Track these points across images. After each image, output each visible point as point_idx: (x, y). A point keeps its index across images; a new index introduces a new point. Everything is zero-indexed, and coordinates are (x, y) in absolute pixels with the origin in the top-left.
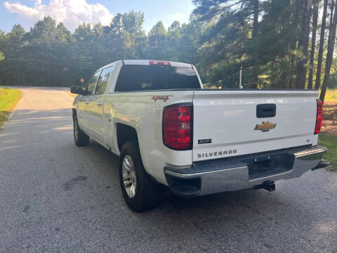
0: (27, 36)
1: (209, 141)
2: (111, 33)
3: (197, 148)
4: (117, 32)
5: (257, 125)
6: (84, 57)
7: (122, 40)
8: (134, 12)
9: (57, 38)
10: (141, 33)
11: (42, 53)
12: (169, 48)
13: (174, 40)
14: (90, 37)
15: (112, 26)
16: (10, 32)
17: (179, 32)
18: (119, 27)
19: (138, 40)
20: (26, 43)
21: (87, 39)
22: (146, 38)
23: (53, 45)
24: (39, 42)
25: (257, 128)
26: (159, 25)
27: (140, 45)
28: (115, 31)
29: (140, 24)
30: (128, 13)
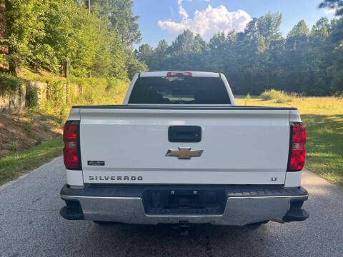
0: (170, 50)
1: (102, 163)
2: (246, 39)
3: (87, 169)
4: (252, 38)
5: (169, 151)
6: (216, 66)
7: (256, 45)
8: (271, 14)
9: (193, 48)
10: (278, 35)
11: (179, 64)
12: (311, 50)
13: (317, 40)
14: (224, 45)
15: (247, 32)
16: (157, 47)
17: (326, 29)
18: (254, 32)
19: (273, 43)
20: (169, 56)
21: (221, 47)
22: (283, 40)
23: (189, 55)
24: (177, 53)
25: (170, 153)
26: (301, 24)
27: (276, 49)
28: (250, 37)
29: (277, 25)
30: (264, 16)
